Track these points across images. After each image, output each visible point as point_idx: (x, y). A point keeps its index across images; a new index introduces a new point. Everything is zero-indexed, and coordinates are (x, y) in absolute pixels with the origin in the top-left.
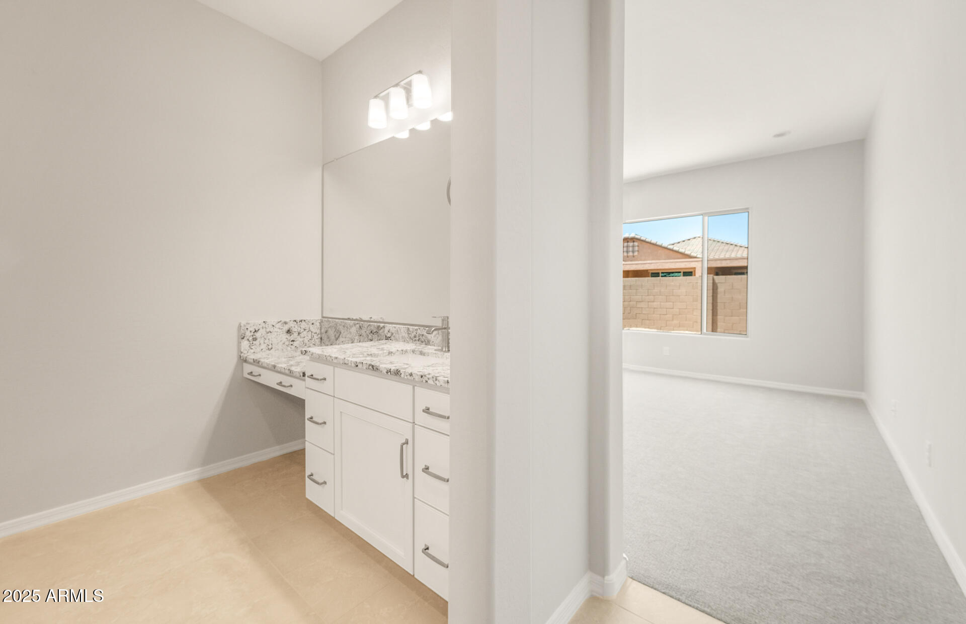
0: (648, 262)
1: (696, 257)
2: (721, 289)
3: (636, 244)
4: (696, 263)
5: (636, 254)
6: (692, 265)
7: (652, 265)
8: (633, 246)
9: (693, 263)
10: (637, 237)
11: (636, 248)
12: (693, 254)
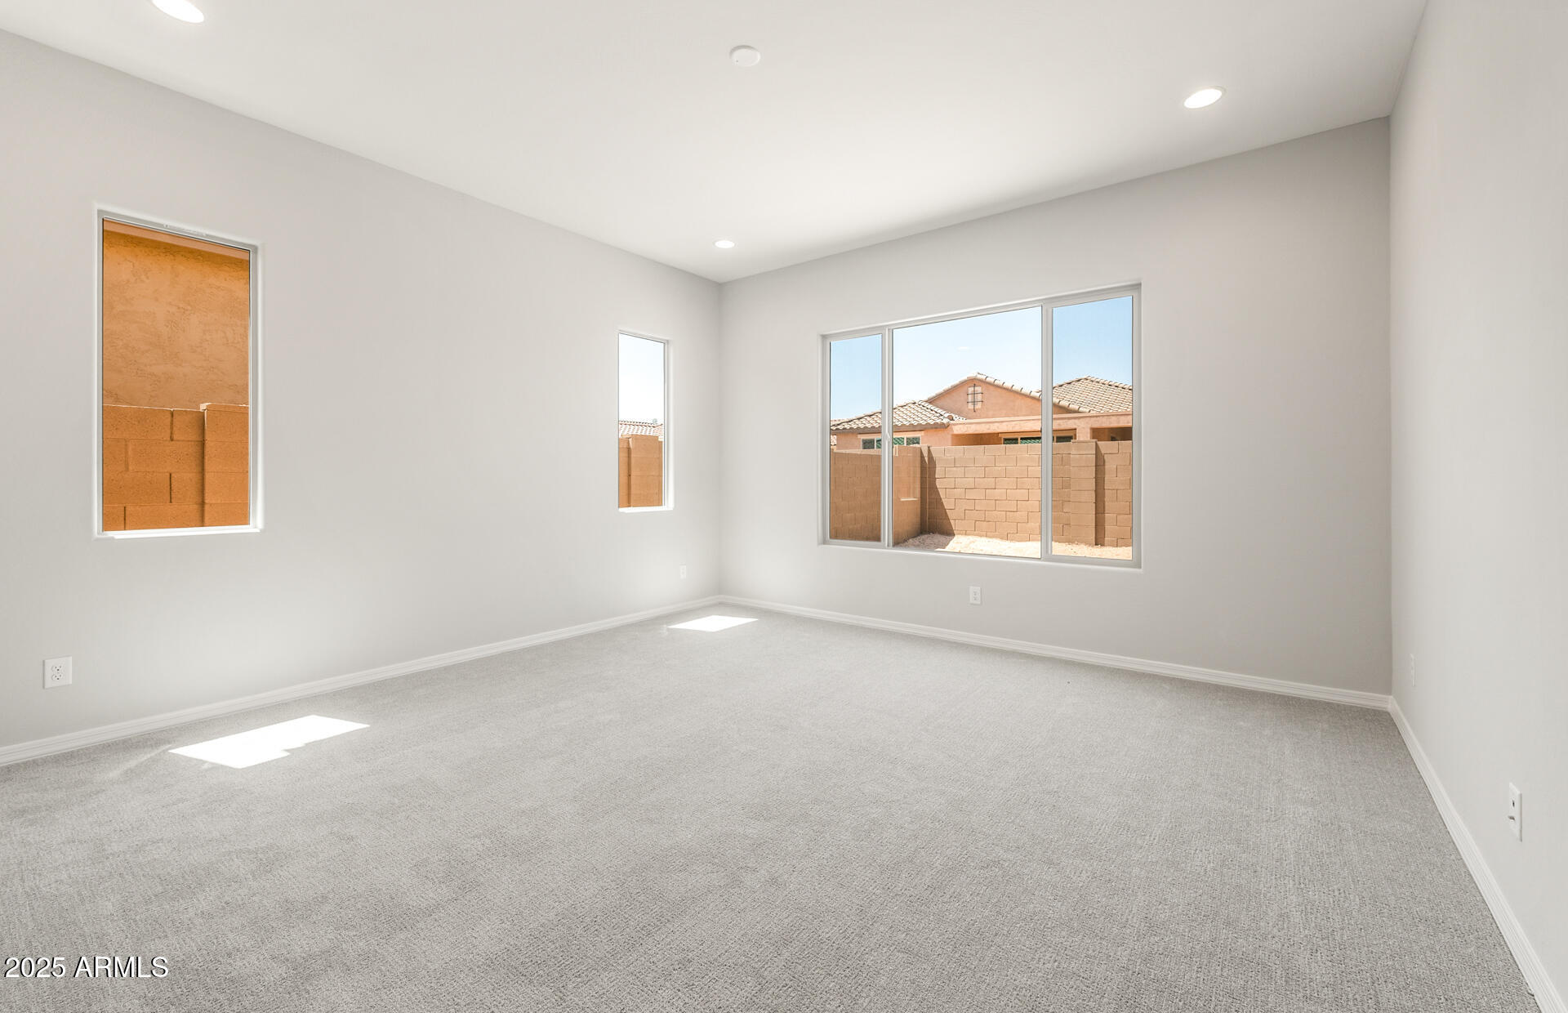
0: (997, 419)
1: (1077, 412)
2: (1110, 466)
3: (978, 389)
4: (1076, 421)
5: (979, 406)
6: (1070, 424)
7: (1004, 424)
8: (974, 394)
9: (1071, 421)
10: (979, 377)
11: (979, 397)
12: (1074, 407)
